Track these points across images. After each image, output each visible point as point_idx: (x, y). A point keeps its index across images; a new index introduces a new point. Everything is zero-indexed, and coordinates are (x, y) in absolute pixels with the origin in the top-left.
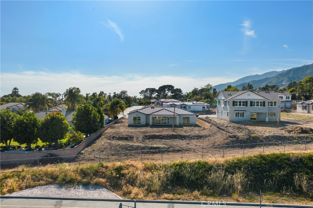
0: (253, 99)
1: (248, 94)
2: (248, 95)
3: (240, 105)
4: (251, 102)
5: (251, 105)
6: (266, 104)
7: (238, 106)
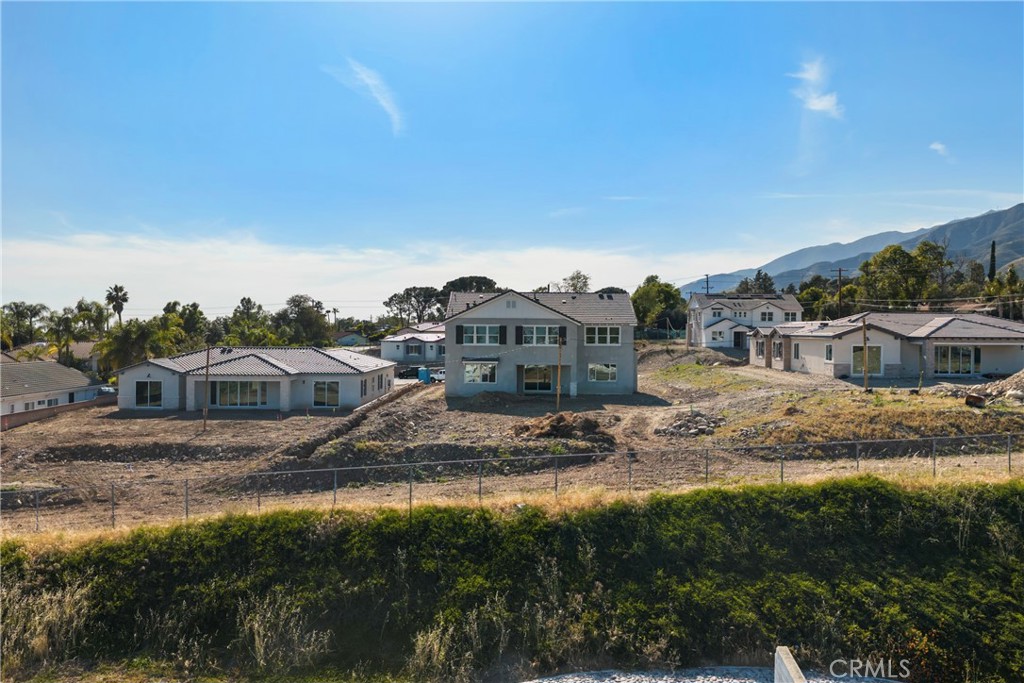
0: (527, 321)
1: (508, 303)
2: (508, 306)
3: (480, 340)
4: (519, 331)
5: (519, 341)
6: (570, 336)
7: (475, 343)
